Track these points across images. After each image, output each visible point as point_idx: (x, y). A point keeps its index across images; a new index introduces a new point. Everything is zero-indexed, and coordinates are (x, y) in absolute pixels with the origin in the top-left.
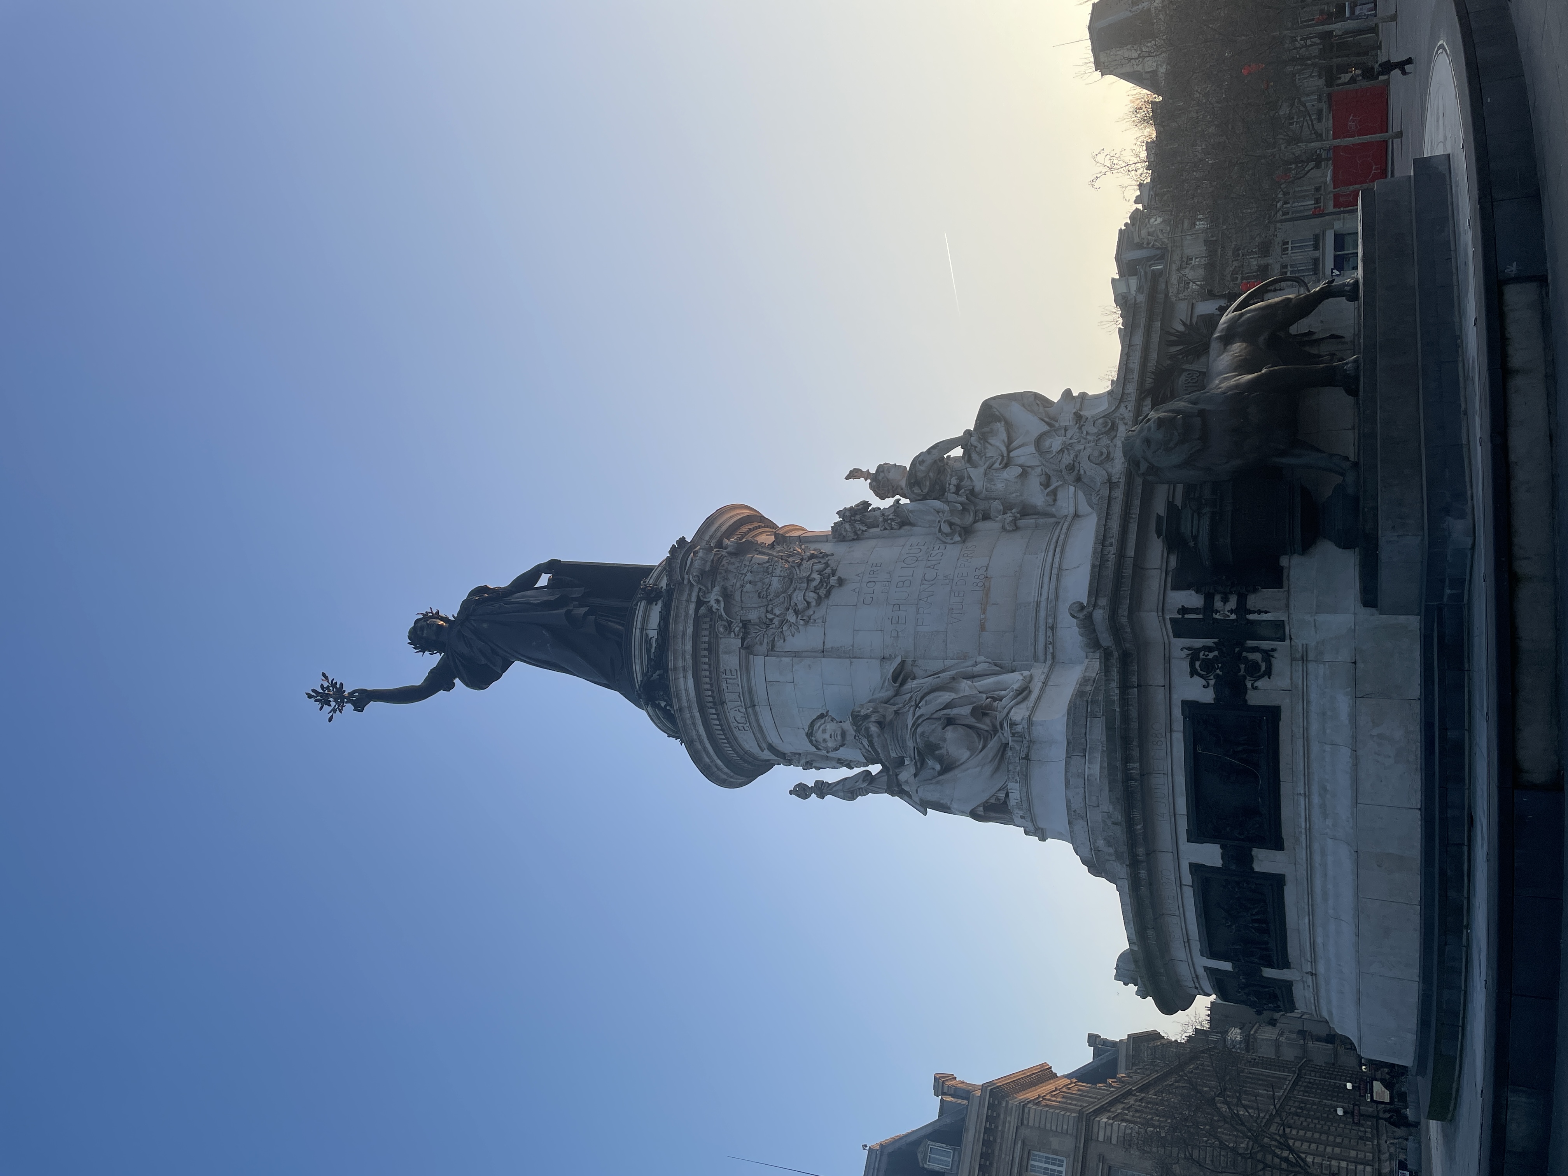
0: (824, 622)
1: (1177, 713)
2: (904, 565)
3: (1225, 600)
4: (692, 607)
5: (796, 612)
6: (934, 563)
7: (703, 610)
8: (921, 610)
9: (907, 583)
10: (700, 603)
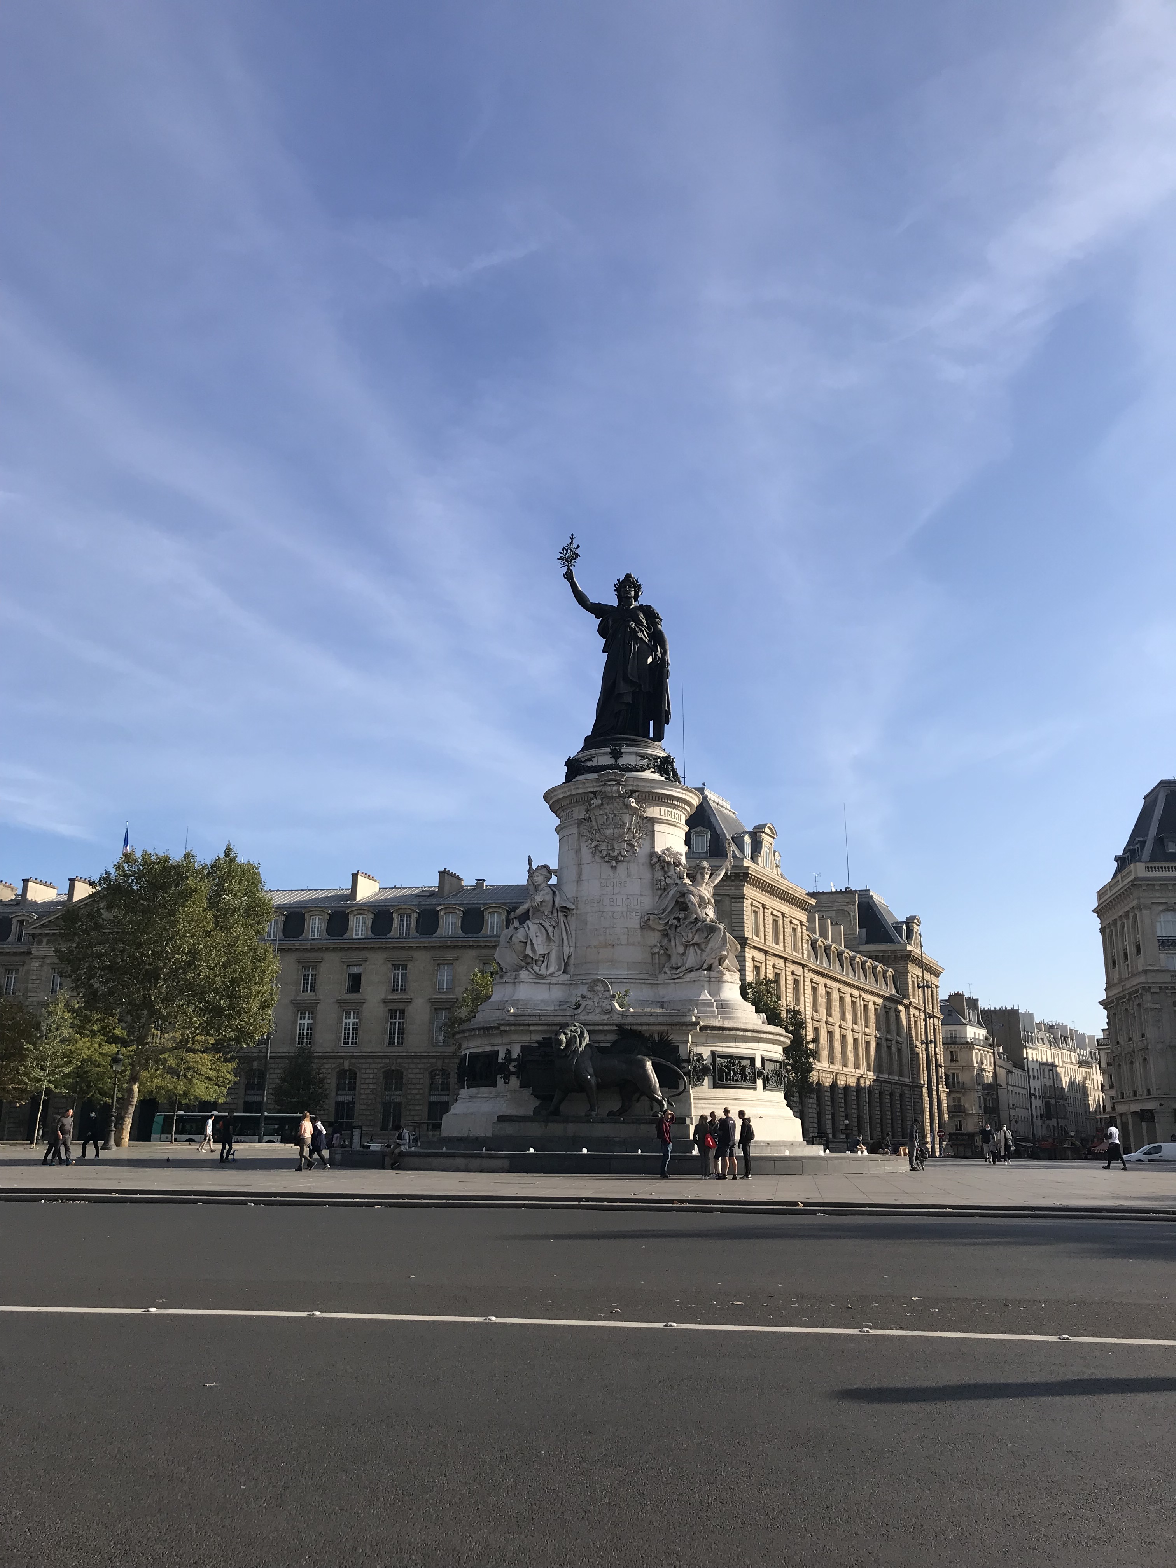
0: (593, 863)
1: (496, 1048)
4: (591, 790)
5: (597, 846)
6: (625, 915)
7: (591, 795)
8: (597, 914)
9: (612, 903)
10: (594, 793)
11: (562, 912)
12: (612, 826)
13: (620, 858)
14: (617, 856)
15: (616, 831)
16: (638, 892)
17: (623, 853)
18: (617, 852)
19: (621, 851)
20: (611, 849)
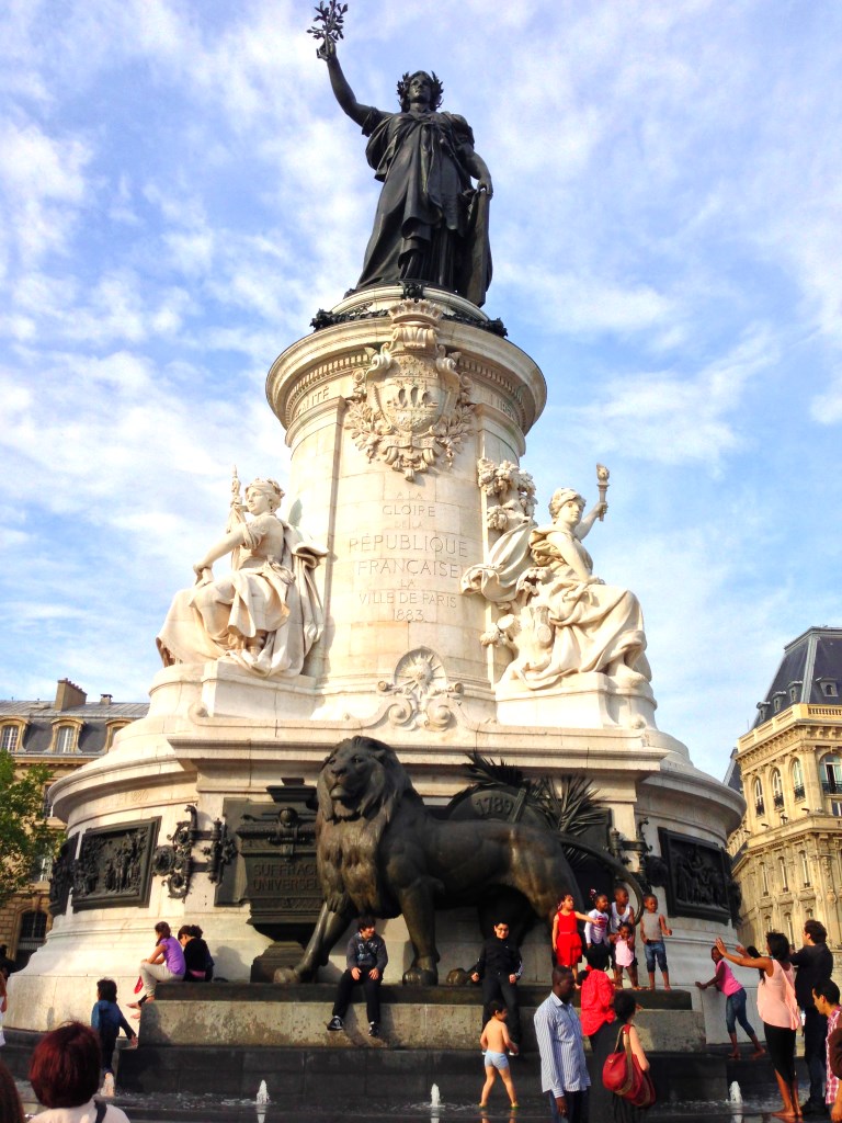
0: (370, 471)
1: (155, 812)
2: (428, 541)
3: (207, 852)
4: (372, 340)
5: (376, 444)
6: (431, 567)
7: (370, 351)
8: (374, 564)
9: (406, 545)
10: (377, 347)
11: (303, 559)
12: (410, 406)
13: (422, 465)
14: (415, 461)
15: (418, 416)
16: (456, 529)
17: (428, 455)
18: (416, 454)
19: (426, 452)
20: (408, 448)
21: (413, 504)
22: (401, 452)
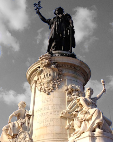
2: (52, 107)
4: (38, 66)
5: (41, 88)
6: (52, 113)
8: (40, 115)
9: (47, 109)
11: (28, 117)
12: (47, 78)
13: (50, 90)
14: (49, 90)
15: (48, 80)
16: (59, 103)
17: (51, 88)
18: (49, 88)
19: (51, 87)
20: (47, 87)
21: (48, 100)
22: (45, 89)
